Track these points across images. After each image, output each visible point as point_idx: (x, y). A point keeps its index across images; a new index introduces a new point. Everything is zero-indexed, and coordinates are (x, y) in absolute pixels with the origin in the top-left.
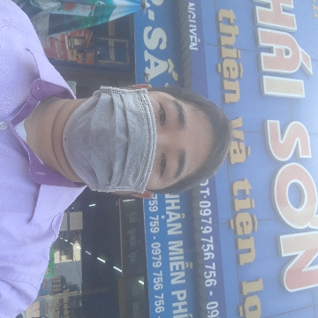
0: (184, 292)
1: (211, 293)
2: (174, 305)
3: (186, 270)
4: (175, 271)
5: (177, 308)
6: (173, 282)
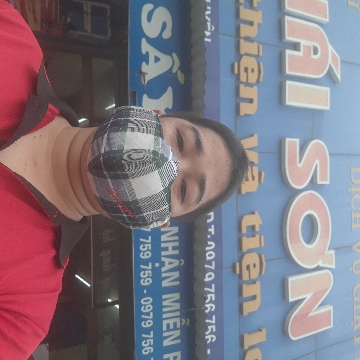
0: (178, 354)
1: (209, 352)
4: (168, 330)
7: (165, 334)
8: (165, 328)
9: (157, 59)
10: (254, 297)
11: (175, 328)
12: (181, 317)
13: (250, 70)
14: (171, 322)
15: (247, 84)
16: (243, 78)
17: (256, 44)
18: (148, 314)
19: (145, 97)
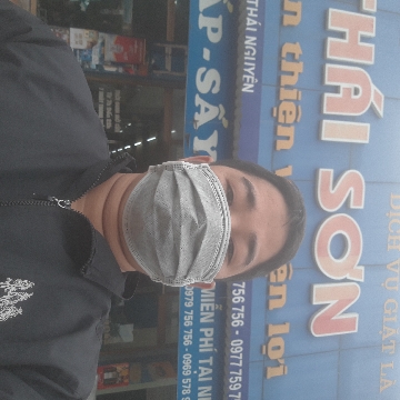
0: (212, 330)
1: (237, 333)
2: (201, 340)
3: (216, 311)
4: (205, 310)
5: (203, 343)
6: (202, 320)
7: (202, 314)
8: (202, 309)
9: (207, 110)
10: (280, 297)
11: (210, 311)
12: (215, 303)
13: (288, 113)
14: (208, 306)
15: (285, 125)
16: (281, 120)
17: (295, 91)
18: (190, 297)
19: (196, 138)
